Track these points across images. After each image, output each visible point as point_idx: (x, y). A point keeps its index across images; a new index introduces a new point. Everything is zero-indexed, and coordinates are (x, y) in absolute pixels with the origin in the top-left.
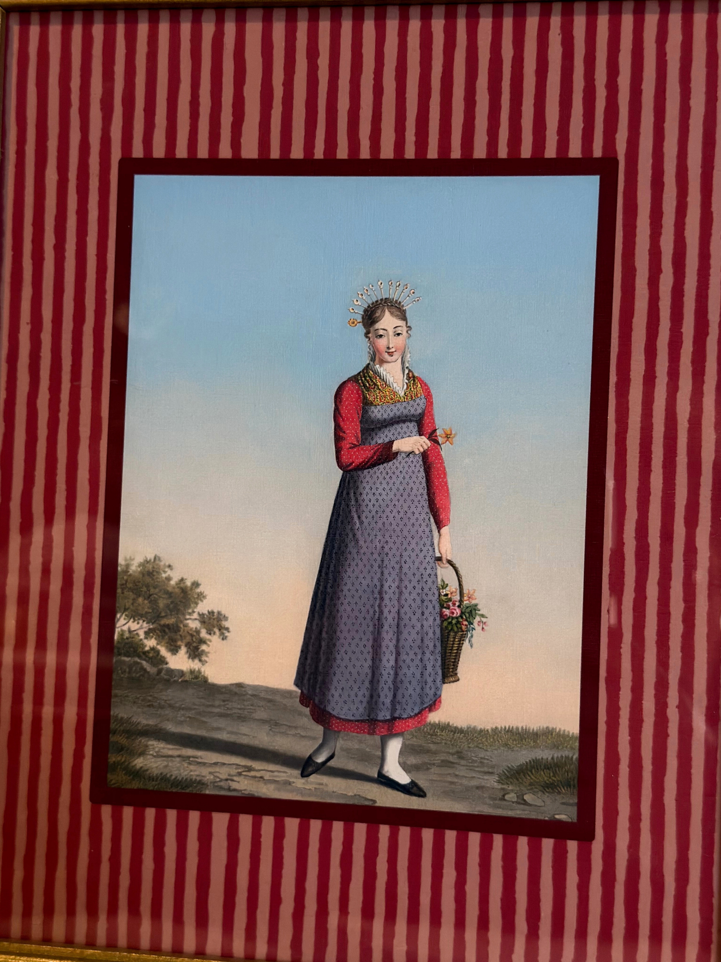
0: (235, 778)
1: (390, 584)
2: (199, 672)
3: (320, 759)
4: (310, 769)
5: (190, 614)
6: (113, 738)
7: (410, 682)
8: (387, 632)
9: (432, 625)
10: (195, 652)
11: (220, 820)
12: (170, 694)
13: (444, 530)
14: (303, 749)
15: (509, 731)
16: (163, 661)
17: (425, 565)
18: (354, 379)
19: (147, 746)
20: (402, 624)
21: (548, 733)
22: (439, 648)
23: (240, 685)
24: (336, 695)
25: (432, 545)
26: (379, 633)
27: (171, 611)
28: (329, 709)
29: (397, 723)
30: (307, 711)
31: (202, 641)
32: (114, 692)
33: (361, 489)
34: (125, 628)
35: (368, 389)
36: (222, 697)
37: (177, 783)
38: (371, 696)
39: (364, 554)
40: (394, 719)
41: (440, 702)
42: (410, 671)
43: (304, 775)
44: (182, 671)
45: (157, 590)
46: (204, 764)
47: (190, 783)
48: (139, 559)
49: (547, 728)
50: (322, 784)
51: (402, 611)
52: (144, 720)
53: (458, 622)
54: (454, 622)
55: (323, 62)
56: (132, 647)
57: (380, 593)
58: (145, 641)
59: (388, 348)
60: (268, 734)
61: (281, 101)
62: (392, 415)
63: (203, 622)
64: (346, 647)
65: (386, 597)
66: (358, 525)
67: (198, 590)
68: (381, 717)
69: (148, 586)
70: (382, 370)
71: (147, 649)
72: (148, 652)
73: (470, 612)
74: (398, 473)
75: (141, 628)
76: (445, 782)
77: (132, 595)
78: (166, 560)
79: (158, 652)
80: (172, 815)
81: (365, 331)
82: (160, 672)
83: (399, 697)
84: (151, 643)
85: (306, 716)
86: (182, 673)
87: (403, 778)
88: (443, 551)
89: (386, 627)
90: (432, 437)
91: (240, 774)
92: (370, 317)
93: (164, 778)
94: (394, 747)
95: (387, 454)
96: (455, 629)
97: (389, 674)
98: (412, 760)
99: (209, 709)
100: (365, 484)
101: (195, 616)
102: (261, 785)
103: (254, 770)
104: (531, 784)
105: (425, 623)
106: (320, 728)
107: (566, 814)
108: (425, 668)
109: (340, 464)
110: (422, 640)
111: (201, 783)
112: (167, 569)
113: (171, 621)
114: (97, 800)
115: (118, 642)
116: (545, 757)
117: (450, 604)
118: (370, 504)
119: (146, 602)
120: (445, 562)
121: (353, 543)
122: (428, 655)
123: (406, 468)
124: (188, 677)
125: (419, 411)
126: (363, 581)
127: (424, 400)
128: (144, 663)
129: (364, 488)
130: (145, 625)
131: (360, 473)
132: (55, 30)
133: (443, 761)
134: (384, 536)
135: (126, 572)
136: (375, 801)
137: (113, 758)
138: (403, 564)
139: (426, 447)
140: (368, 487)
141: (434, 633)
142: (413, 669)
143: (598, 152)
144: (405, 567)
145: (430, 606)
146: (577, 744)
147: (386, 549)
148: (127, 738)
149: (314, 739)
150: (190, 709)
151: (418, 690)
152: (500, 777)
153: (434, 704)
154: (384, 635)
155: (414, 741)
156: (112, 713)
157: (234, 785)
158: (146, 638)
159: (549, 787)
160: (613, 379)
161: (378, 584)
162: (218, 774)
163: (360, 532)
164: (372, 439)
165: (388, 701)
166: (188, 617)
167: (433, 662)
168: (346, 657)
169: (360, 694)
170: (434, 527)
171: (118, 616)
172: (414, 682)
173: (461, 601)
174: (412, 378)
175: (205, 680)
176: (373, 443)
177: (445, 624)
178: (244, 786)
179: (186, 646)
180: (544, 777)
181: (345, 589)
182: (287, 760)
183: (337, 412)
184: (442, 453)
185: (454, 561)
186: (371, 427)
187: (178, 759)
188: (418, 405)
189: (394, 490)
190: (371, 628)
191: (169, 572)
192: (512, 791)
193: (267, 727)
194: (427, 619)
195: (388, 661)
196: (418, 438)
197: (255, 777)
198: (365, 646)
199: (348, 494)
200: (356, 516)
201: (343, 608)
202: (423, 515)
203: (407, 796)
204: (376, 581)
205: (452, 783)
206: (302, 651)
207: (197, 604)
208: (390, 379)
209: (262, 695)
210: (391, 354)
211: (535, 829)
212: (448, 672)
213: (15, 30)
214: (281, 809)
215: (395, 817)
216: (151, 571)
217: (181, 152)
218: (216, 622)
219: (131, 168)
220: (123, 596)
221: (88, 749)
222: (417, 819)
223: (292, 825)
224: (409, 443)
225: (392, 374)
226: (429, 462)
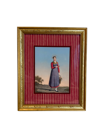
6: (35, 89)
8: (55, 80)
9: (59, 80)
10: (41, 82)
11: (44, 94)
12: (39, 86)
14: (49, 89)
15: (64, 87)
18: (52, 62)
21: (67, 87)
30: (50, 86)
32: (35, 86)
36: (43, 86)
38: (54, 85)
40: (56, 86)
43: (50, 91)
46: (42, 90)
47: (41, 92)
52: (37, 88)
55: (49, 38)
56: (36, 82)
59: (55, 60)
60: (47, 88)
61: (46, 41)
62: (55, 65)
65: (55, 78)
66: (53, 73)
67: (41, 78)
73: (61, 79)
76: (60, 91)
80: (40, 94)
82: (39, 84)
84: (38, 82)
87: (57, 91)
90: (58, 66)
92: (53, 58)
93: (39, 92)
94: (56, 88)
95: (55, 68)
107: (68, 92)
113: (39, 80)
114: (34, 93)
119: (37, 79)
120: (59, 75)
125: (57, 64)
126: (53, 77)
131: (53, 69)
132: (28, 35)
133: (60, 89)
135: (36, 77)
143: (70, 46)
145: (58, 78)
146: (69, 87)
147: (55, 74)
150: (41, 87)
152: (64, 90)
153: (59, 85)
155: (58, 88)
159: (67, 91)
166: (41, 80)
168: (52, 82)
170: (59, 73)
174: (57, 62)
175: (42, 84)
178: (45, 92)
180: (67, 90)
182: (48, 90)
186: (53, 66)
187: (40, 90)
189: (56, 70)
195: (55, 82)
199: (52, 71)
201: (52, 79)
209: (46, 85)
211: (66, 93)
212: (60, 83)
213: (25, 35)
214: (48, 93)
215: (56, 93)
216: (38, 77)
217: (39, 45)
218: (43, 80)
219: (35, 46)
220: (35, 79)
221: (33, 90)
222: (58, 93)
223: (49, 94)
224: (57, 67)
225: (55, 62)
226: (58, 68)
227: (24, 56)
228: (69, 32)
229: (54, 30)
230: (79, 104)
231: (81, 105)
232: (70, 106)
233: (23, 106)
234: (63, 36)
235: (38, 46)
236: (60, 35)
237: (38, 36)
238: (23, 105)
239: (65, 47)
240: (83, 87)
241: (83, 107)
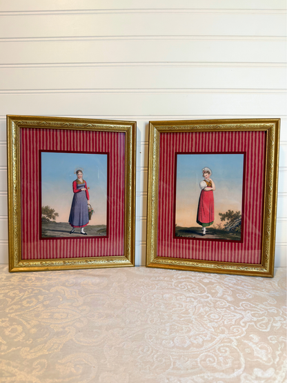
2: (55, 221)
3: (73, 231)
4: (71, 233)
6: (43, 231)
10: (54, 218)
11: (59, 241)
12: (51, 224)
13: (88, 200)
14: (70, 230)
15: (98, 225)
17: (86, 205)
18: (75, 181)
19: (47, 232)
20: (83, 213)
21: (103, 225)
22: (88, 216)
24: (74, 223)
25: (87, 202)
27: (50, 213)
28: (74, 225)
29: (83, 226)
30: (70, 225)
32: (42, 225)
33: (77, 196)
34: (43, 216)
35: (77, 182)
36: (58, 224)
37: (52, 236)
39: (78, 204)
41: (89, 223)
45: (48, 210)
46: (56, 233)
48: (45, 206)
51: (83, 211)
52: (47, 228)
56: (44, 218)
59: (80, 176)
61: (63, 142)
62: (81, 185)
64: (76, 216)
65: (81, 210)
67: (54, 210)
68: (81, 225)
69: (46, 210)
70: (79, 179)
73: (92, 211)
74: (82, 193)
75: (46, 216)
81: (77, 174)
82: (49, 221)
83: (83, 222)
84: (47, 218)
87: (84, 233)
90: (86, 188)
91: (61, 234)
92: (77, 172)
93: (50, 236)
94: (83, 229)
95: (80, 191)
99: (56, 226)
101: (54, 214)
102: (64, 235)
103: (63, 233)
104: (101, 232)
105: (86, 212)
106: (72, 227)
107: (105, 235)
109: (74, 192)
110: (86, 215)
111: (55, 236)
114: (40, 239)
115: (42, 218)
116: (102, 228)
119: (46, 212)
120: (89, 204)
121: (76, 203)
124: (53, 222)
125: (85, 185)
127: (85, 183)
128: (46, 220)
131: (76, 193)
132: (28, 131)
133: (89, 230)
134: (80, 201)
135: (43, 208)
136: (80, 236)
137: (42, 234)
139: (86, 190)
141: (88, 214)
142: (85, 219)
143: (107, 151)
144: (83, 206)
145: (87, 210)
146: (106, 227)
147: (81, 203)
148: (45, 231)
150: (53, 226)
151: (86, 221)
152: (97, 231)
154: (81, 214)
156: (42, 228)
157: (60, 236)
159: (103, 232)
161: (80, 208)
162: (58, 234)
163: (77, 201)
164: (78, 189)
167: (88, 218)
168: (76, 218)
169: (78, 222)
171: (42, 214)
174: (83, 181)
178: (62, 236)
179: (52, 218)
181: (75, 208)
182: (68, 232)
183: (73, 185)
184: (88, 190)
186: (78, 187)
187: (52, 233)
189: (82, 195)
190: (79, 213)
191: (49, 208)
192: (98, 233)
193: (65, 228)
195: (81, 218)
198: (78, 216)
199: (75, 196)
200: (76, 199)
201: (75, 211)
202: (86, 199)
203: (85, 235)
205: (90, 233)
207: (54, 212)
209: (64, 223)
211: (101, 237)
212: (90, 219)
213: (22, 131)
214: (67, 238)
215: (83, 238)
216: (47, 208)
217: (48, 149)
218: (57, 214)
219: (41, 151)
220: (43, 211)
221: (38, 233)
222: (86, 238)
223: (69, 240)
224: (83, 189)
225: (81, 180)
226: (86, 192)
227: (19, 169)
228: (105, 128)
229: (77, 123)
230: (124, 255)
231: (127, 257)
232: (108, 260)
233: (18, 263)
235: (47, 151)
236: (88, 132)
237: (48, 132)
238: (19, 261)
239: (99, 153)
241: (130, 259)
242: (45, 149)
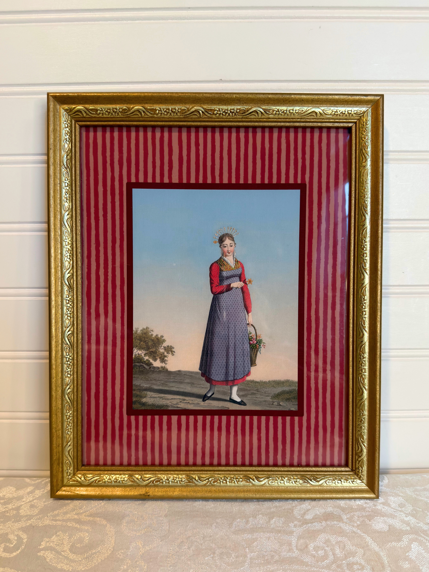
0: (179, 403)
1: (231, 333)
2: (165, 367)
3: (209, 395)
4: (206, 399)
5: (160, 347)
6: (134, 392)
7: (240, 367)
8: (231, 350)
9: (247, 347)
10: (163, 360)
11: (174, 418)
12: (154, 376)
13: (250, 314)
14: (203, 392)
15: (274, 381)
16: (151, 364)
17: (243, 326)
18: (216, 262)
19: (146, 394)
20: (236, 347)
21: (287, 381)
22: (249, 355)
23: (179, 371)
24: (214, 372)
25: (246, 319)
26: (228, 350)
27: (153, 346)
28: (212, 377)
29: (236, 381)
30: (204, 378)
31: (165, 356)
32: (133, 376)
33: (220, 301)
34: (137, 353)
35: (221, 266)
36: (174, 375)
37: (158, 406)
38: (226, 372)
39: (222, 323)
40: (234, 380)
41: (250, 373)
42: (239, 363)
43: (203, 401)
44: (158, 367)
45: (148, 339)
46: (168, 399)
47: (163, 406)
48: (141, 328)
49: (287, 380)
50: (210, 403)
51: (236, 343)
52: (145, 385)
53: (255, 345)
54: (254, 345)
55: (201, 148)
56: (140, 359)
57: (228, 336)
58: (144, 357)
59: (228, 251)
60: (190, 387)
61: (186, 162)
62: (230, 274)
63: (165, 350)
64: (217, 356)
65: (230, 338)
66: (219, 313)
67: (163, 338)
68: (230, 379)
69: (144, 338)
70: (226, 259)
71: (145, 360)
72: (145, 361)
73: (259, 342)
74: (233, 295)
75: (142, 353)
76: (253, 400)
77: (139, 341)
78: (151, 328)
79: (149, 361)
80: (157, 418)
81: (219, 245)
82: (150, 368)
83: (236, 372)
84: (146, 358)
85: (204, 380)
86: (158, 368)
87: (238, 400)
88: (250, 321)
89: (231, 348)
90: (245, 282)
91: (181, 402)
92: (221, 240)
93: (153, 405)
94: (235, 389)
95: (229, 288)
96: (255, 348)
97: (232, 364)
98: (241, 393)
99: (169, 380)
100: (221, 299)
101: (162, 347)
102: (189, 405)
103: (186, 400)
104: (282, 399)
105: (244, 346)
106: (209, 384)
107: (294, 407)
108: (245, 361)
109: (212, 292)
110: (243, 352)
111: (167, 406)
112: (151, 332)
113: (154, 350)
114: (129, 414)
115: (134, 358)
116: (286, 389)
117: (253, 339)
118: (224, 306)
119: (144, 343)
120: (250, 325)
121: (218, 320)
122: (245, 357)
123: (236, 293)
124: (161, 369)
125: (240, 273)
126: (222, 333)
127: (241, 269)
128: (144, 365)
129: (221, 300)
130: (144, 352)
131: (219, 295)
132: (99, 134)
133: (252, 393)
134: (229, 317)
135: (136, 333)
136: (229, 408)
137: (134, 399)
138: (236, 326)
139: (242, 286)
140: (222, 300)
141: (247, 350)
142: (240, 362)
143: (299, 181)
144: (237, 327)
145: (246, 341)
146: (297, 385)
147: (230, 321)
148: (140, 392)
149: (206, 388)
150: (162, 380)
151: (243, 369)
152: (271, 397)
153: (248, 374)
154: (230, 351)
155: (242, 387)
156: (133, 383)
157: (179, 406)
158: (145, 356)
159: (288, 400)
160: (306, 260)
161: (227, 334)
162: (173, 403)
163: (220, 316)
164: (223, 283)
165: (232, 374)
166: (160, 348)
167: (248, 359)
168: (217, 359)
169: (222, 372)
170: (246, 313)
171: (134, 349)
172: (241, 367)
173: (256, 338)
174: (237, 261)
175: (167, 370)
176: (224, 284)
177: (251, 346)
178: (182, 406)
179: (159, 358)
180: (287, 396)
181: (216, 336)
182: (198, 396)
183: (210, 273)
184: (248, 287)
185: (254, 325)
187: (158, 398)
188: (239, 271)
189: (232, 301)
190: (225, 349)
191: (152, 333)
192: (276, 401)
193: (190, 385)
194: (245, 345)
195: (232, 360)
196: (239, 282)
197: (186, 402)
198: (223, 355)
199: (215, 302)
200: (219, 311)
201: (215, 342)
202: (242, 309)
203: (240, 406)
204: (226, 333)
205: (255, 400)
206: (201, 358)
207: (163, 343)
208: (229, 262)
209: (188, 374)
210: (229, 253)
211: (284, 414)
212: (253, 363)
213: (84, 134)
214: (196, 413)
215: (236, 413)
216: (146, 332)
217: (150, 180)
218: (170, 350)
219: (131, 186)
220: (135, 342)
221: (125, 397)
222: (243, 413)
223: (200, 418)
224: (236, 284)
225: (230, 260)
226: (244, 290)
227: (79, 232)
228: (297, 116)
229: (225, 107)
230: (347, 465)
232: (303, 478)
233: (74, 474)
234: (267, 135)
235: (145, 185)
236: (250, 130)
237: (149, 134)
238: (77, 470)
239: (278, 186)
240: (366, 381)
241: (365, 478)
242: (141, 180)
